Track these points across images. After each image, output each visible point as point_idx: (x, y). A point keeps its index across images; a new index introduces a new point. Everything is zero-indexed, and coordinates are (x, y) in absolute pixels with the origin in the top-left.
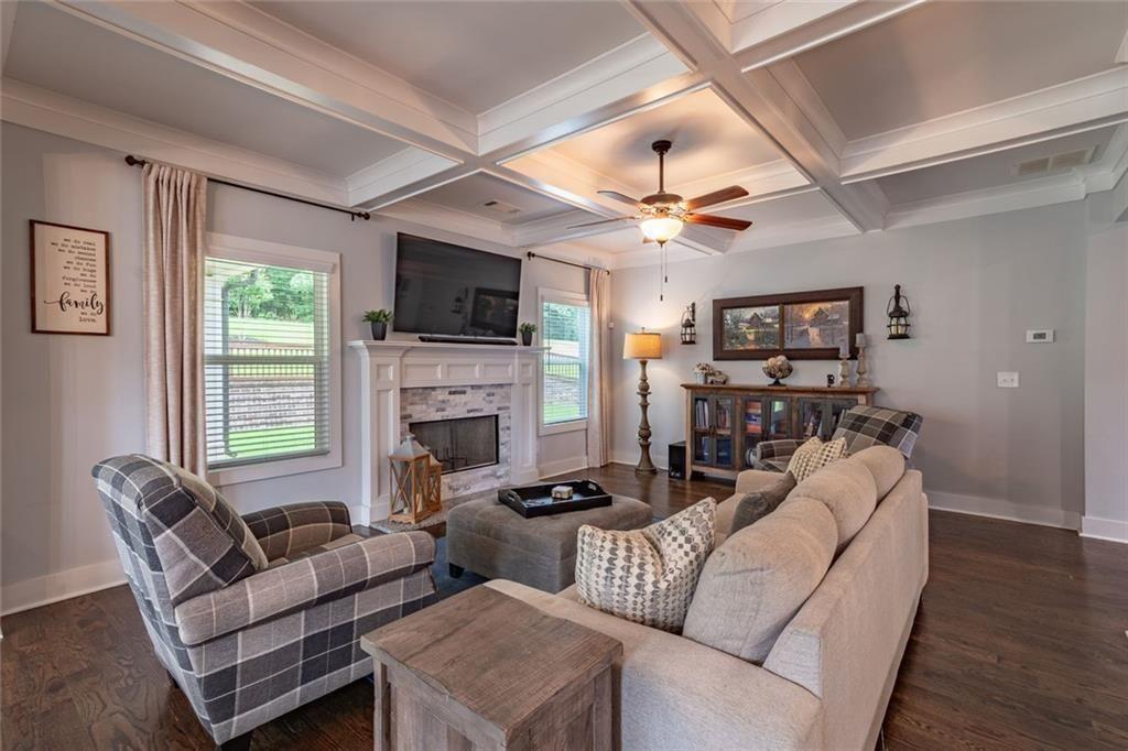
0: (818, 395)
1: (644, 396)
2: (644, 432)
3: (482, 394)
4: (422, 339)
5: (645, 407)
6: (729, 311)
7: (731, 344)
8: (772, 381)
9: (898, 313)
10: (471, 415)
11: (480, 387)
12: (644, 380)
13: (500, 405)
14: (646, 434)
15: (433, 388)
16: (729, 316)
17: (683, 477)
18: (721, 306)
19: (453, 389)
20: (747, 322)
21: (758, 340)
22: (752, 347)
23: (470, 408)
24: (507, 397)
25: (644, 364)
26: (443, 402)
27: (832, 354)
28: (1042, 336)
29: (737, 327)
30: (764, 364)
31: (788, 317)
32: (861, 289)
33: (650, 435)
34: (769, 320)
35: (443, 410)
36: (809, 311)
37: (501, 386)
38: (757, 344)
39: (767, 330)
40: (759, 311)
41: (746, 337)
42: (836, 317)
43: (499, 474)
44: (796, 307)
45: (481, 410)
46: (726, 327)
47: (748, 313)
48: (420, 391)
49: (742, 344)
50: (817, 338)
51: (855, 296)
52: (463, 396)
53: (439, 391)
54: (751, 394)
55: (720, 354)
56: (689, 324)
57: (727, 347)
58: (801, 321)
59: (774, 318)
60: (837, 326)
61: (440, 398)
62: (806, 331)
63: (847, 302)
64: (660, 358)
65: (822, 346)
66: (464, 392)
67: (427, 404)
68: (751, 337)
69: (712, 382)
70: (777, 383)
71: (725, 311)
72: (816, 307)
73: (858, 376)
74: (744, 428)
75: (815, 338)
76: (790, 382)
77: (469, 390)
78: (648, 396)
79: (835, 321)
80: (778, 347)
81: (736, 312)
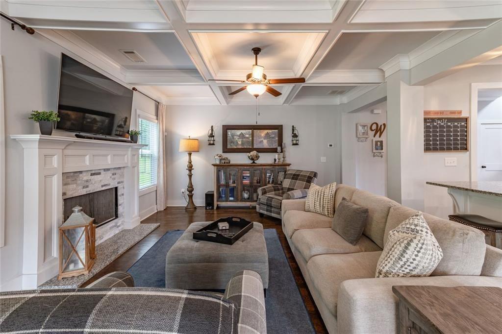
0: (272, 167)
1: (190, 171)
2: (190, 189)
3: (109, 174)
4: (77, 136)
5: (190, 176)
6: (230, 131)
7: (231, 145)
8: (252, 161)
9: (295, 136)
10: (104, 188)
11: (108, 170)
12: (190, 162)
13: (119, 181)
14: (191, 189)
15: (81, 172)
16: (229, 132)
17: (213, 208)
18: (226, 128)
19: (93, 172)
20: (238, 136)
21: (242, 144)
22: (240, 147)
23: (103, 184)
24: (122, 176)
25: (190, 154)
26: (87, 181)
27: (274, 151)
28: (331, 145)
29: (233, 138)
30: (249, 154)
31: (255, 134)
32: (282, 126)
33: (193, 190)
34: (247, 136)
35: (87, 187)
36: (264, 133)
37: (119, 168)
38: (243, 146)
39: (247, 140)
40: (244, 131)
41: (237, 143)
42: (273, 136)
43: (118, 225)
44: (259, 131)
45: (109, 185)
46: (228, 138)
47: (239, 132)
48: (72, 174)
49: (236, 146)
50: (267, 144)
51: (279, 128)
52: (99, 176)
53: (84, 174)
54: (245, 167)
55: (226, 150)
56: (212, 136)
57: (229, 147)
58: (260, 137)
59: (250, 135)
60: (273, 139)
61: (85, 178)
62: (262, 141)
63: (277, 131)
64: (198, 151)
65: (268, 147)
66: (99, 174)
67: (76, 183)
68: (240, 143)
69: (224, 163)
70: (254, 162)
71: (228, 131)
72: (266, 131)
73: (283, 159)
74: (242, 183)
75: (265, 144)
76: (258, 162)
77: (102, 172)
78: (192, 171)
79: (273, 138)
80: (251, 147)
81: (233, 131)
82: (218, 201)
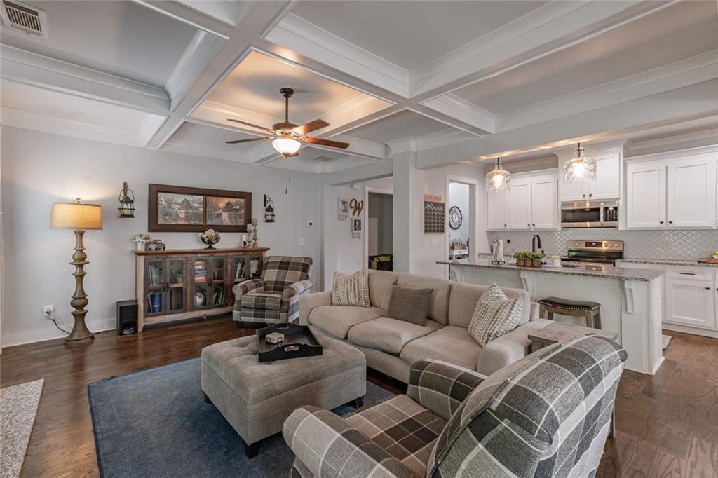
0: (241, 253)
1: (81, 266)
2: (78, 302)
5: (80, 277)
6: (164, 194)
7: (165, 219)
8: (208, 246)
9: (269, 209)
12: (81, 250)
14: (80, 305)
16: (163, 198)
18: (155, 191)
20: (179, 204)
21: (187, 218)
22: (183, 222)
25: (80, 234)
27: (243, 229)
28: (311, 224)
29: (170, 207)
30: (200, 234)
31: (209, 204)
32: (251, 193)
33: (86, 303)
34: (196, 205)
36: (223, 202)
38: (187, 221)
39: (195, 211)
40: (189, 198)
41: (178, 215)
42: (238, 207)
44: (215, 199)
46: (160, 207)
47: (180, 198)
49: (175, 220)
50: (227, 220)
51: (247, 196)
54: (200, 255)
55: (154, 226)
56: (127, 201)
57: (160, 221)
58: (217, 208)
59: (199, 204)
60: (238, 213)
62: (221, 214)
63: (243, 200)
64: (101, 229)
65: (230, 224)
68: (182, 215)
69: (156, 249)
70: (210, 247)
71: (159, 194)
72: (226, 200)
73: (254, 241)
74: (193, 280)
75: (226, 219)
76: (217, 246)
78: (85, 266)
79: (237, 210)
80: (202, 224)
81: (170, 196)
82: (145, 316)
